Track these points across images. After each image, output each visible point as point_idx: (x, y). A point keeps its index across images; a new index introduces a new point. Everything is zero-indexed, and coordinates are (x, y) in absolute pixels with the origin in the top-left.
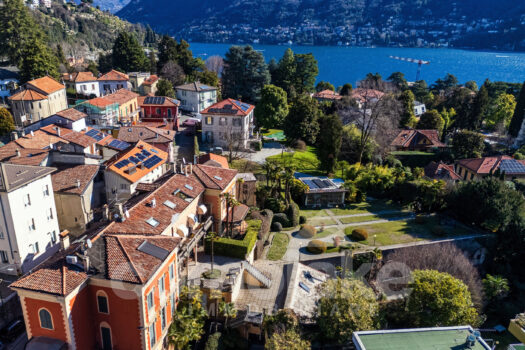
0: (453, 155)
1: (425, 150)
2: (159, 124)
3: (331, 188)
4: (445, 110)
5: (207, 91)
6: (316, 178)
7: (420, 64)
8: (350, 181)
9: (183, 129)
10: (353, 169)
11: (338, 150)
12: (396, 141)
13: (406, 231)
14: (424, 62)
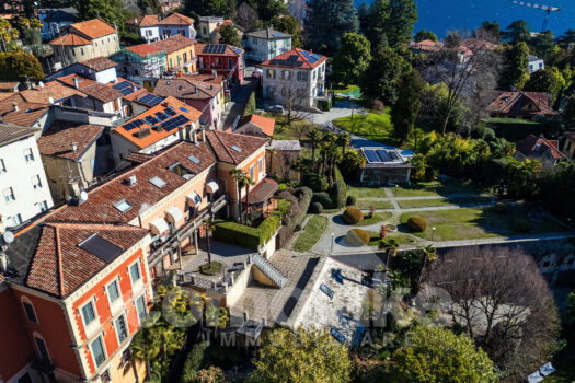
0: (563, 126)
1: (529, 118)
2: (207, 77)
3: (396, 162)
4: (568, 66)
5: (279, 38)
6: (381, 148)
7: (548, 11)
8: (420, 155)
9: (246, 82)
10: (427, 139)
11: (415, 115)
12: (493, 106)
13: (479, 222)
14: (554, 9)
